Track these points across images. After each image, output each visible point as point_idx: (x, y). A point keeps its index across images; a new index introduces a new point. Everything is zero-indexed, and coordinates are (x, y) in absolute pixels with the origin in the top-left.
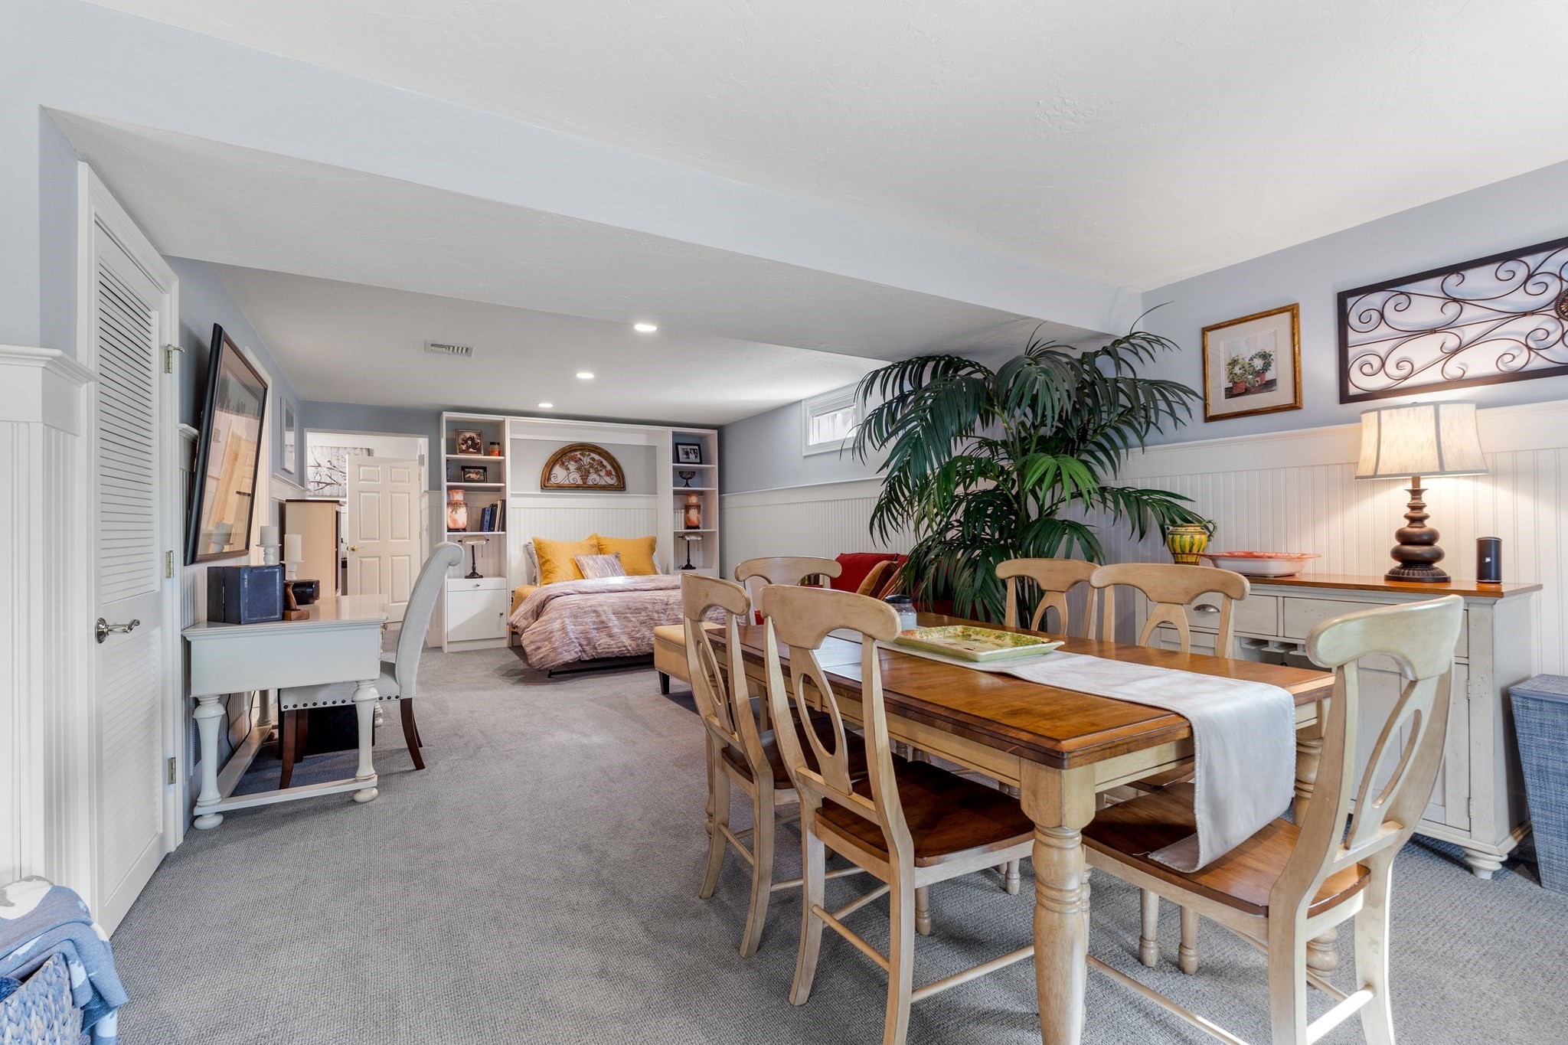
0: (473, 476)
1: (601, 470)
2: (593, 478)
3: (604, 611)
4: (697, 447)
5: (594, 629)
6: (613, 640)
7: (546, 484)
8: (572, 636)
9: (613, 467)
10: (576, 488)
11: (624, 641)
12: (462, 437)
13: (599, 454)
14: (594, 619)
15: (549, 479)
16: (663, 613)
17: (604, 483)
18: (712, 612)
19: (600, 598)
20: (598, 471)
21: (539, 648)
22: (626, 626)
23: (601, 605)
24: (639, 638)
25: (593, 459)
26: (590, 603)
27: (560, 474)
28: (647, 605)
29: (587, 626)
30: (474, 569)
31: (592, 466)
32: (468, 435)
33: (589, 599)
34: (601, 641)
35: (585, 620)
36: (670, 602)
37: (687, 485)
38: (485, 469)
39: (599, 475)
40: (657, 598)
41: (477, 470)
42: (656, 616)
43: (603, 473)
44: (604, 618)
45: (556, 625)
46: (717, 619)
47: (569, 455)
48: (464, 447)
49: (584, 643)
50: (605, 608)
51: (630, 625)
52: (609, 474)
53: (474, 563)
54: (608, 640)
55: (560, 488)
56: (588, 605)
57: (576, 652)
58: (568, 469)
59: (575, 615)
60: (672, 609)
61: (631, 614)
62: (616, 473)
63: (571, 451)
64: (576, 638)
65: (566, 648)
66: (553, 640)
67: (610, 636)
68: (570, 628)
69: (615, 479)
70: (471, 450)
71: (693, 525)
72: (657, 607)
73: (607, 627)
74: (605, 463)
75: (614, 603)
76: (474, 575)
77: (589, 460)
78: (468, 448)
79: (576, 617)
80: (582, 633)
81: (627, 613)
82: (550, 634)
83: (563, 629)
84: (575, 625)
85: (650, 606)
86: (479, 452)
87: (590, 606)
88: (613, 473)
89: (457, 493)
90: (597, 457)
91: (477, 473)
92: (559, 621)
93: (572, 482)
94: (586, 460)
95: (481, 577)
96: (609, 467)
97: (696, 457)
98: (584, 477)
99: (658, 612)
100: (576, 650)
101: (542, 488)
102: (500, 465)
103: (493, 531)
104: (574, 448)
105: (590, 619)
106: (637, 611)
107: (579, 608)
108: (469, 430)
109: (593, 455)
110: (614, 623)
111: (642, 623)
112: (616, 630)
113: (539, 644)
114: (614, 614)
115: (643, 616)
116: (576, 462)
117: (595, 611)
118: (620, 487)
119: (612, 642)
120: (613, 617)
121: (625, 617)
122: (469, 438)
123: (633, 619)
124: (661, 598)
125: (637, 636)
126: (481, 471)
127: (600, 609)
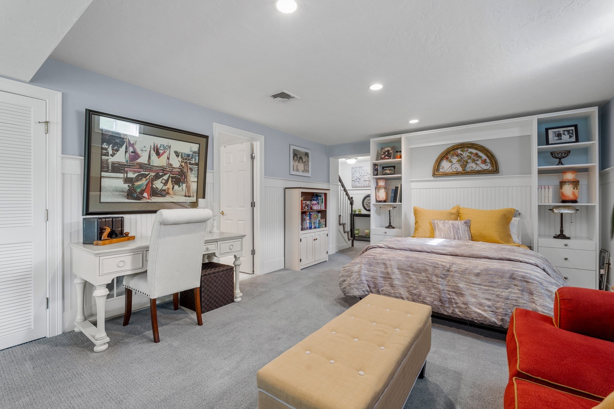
0: (388, 172)
1: (478, 160)
2: (471, 166)
3: (391, 265)
4: (573, 128)
5: (381, 277)
6: (393, 290)
7: (437, 172)
8: (364, 278)
9: (488, 156)
10: (457, 174)
11: (402, 293)
12: (383, 151)
13: (476, 149)
14: (383, 270)
15: (438, 170)
16: (443, 278)
17: (480, 169)
18: (501, 290)
19: (391, 254)
20: (474, 161)
21: (345, 281)
22: (407, 282)
23: (390, 260)
24: (415, 295)
25: (471, 153)
26: (384, 257)
27: (446, 166)
28: (428, 268)
29: (376, 274)
30: (390, 223)
31: (470, 157)
32: (386, 149)
33: (383, 254)
34: (385, 288)
35: (376, 268)
36: (451, 270)
37: (560, 163)
38: (394, 167)
39: (476, 164)
40: (440, 263)
41: (390, 168)
42: (434, 279)
43: (479, 162)
44: (389, 270)
45: (356, 268)
46: (508, 299)
47: (452, 152)
48: (383, 156)
49: (372, 285)
50: (392, 263)
51: (410, 281)
52: (484, 162)
53: (390, 220)
54: (389, 288)
55: (446, 175)
56: (381, 258)
57: (363, 291)
58: (451, 162)
59: (370, 264)
60: (453, 276)
61: (413, 272)
62: (491, 160)
63: (453, 150)
64: (367, 281)
65: (356, 286)
66: (351, 278)
67: (392, 286)
68: (364, 272)
69: (489, 165)
70: (386, 157)
71: (567, 199)
72: (438, 272)
73: (390, 278)
74: (480, 154)
75: (400, 260)
76: (390, 226)
77: (468, 154)
78: (385, 156)
79: (370, 265)
80: (372, 278)
81: (409, 270)
82: (351, 273)
83: (359, 272)
84: (368, 271)
85: (430, 269)
86: (390, 158)
87: (382, 259)
88: (488, 161)
89: (380, 181)
90: (474, 151)
91: (390, 170)
92: (359, 266)
93: (455, 170)
94: (465, 154)
95: (394, 228)
96: (484, 157)
97: (570, 137)
98: (464, 166)
99: (437, 276)
100: (364, 289)
101: (433, 176)
102: (400, 163)
103: (396, 202)
104: (456, 147)
105: (380, 269)
106: (418, 271)
107: (374, 259)
108: (387, 147)
109: (470, 150)
110: (397, 275)
111: (421, 282)
112: (396, 282)
113: (345, 278)
114: (398, 269)
115: (423, 275)
116: (457, 156)
117: (384, 264)
118: (495, 170)
119: (392, 291)
120: (396, 271)
121: (407, 274)
122: (387, 151)
123: (413, 277)
124: (444, 264)
125: (414, 292)
126: (392, 168)
127: (388, 262)
